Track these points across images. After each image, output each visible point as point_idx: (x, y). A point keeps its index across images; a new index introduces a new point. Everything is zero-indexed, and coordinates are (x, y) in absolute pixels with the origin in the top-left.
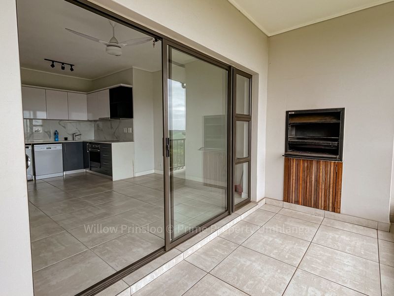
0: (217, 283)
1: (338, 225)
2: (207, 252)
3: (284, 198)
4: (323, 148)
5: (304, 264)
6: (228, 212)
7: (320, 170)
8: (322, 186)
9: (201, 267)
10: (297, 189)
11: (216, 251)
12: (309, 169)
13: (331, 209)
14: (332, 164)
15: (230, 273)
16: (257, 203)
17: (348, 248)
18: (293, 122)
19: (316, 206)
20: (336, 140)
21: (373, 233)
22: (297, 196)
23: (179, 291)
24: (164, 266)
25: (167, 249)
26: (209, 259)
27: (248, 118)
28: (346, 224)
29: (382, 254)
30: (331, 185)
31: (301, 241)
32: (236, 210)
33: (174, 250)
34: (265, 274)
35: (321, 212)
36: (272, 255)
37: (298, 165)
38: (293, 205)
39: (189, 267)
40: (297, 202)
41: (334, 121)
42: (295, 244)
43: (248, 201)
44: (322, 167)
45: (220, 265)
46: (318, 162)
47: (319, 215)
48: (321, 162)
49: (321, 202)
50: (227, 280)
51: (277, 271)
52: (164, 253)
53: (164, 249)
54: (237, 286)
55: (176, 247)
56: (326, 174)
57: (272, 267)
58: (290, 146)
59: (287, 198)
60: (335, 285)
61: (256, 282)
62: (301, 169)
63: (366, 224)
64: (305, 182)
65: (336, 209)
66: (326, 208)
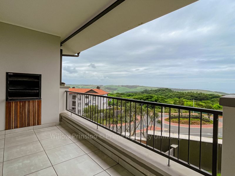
1: (42, 130)
3: (6, 128)
4: (31, 94)
7: (30, 105)
8: (31, 114)
10: (16, 119)
12: (24, 106)
13: (36, 124)
14: (37, 101)
18: (11, 79)
19: (29, 125)
20: (38, 89)
22: (16, 124)
28: (44, 128)
29: (63, 132)
30: (36, 112)
31: (34, 142)
35: (31, 127)
37: (16, 106)
40: (16, 127)
46: (29, 102)
47: (31, 130)
48: (31, 101)
49: (31, 122)
56: (33, 107)
58: (10, 94)
59: (8, 128)
62: (19, 106)
63: (52, 125)
64: (21, 114)
65: (39, 123)
66: (34, 125)
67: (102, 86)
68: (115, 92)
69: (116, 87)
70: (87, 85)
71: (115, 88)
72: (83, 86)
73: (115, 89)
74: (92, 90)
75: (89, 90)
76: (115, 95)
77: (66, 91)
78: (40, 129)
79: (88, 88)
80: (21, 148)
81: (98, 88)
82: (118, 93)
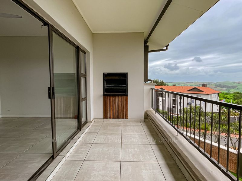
0: (91, 163)
1: (128, 124)
2: (77, 152)
3: (104, 117)
4: (120, 90)
5: (123, 142)
6: (79, 129)
7: (119, 100)
8: (120, 108)
9: (79, 159)
10: (110, 111)
11: (82, 150)
12: (115, 100)
13: (124, 118)
14: (124, 97)
15: (95, 156)
16: (91, 122)
17: (135, 131)
18: (106, 78)
19: (119, 118)
20: (125, 87)
21: (140, 124)
22: (110, 115)
23: (74, 174)
24: (58, 166)
25: (55, 157)
26: (81, 155)
27: (85, 76)
28: (131, 123)
29: (145, 130)
30: (124, 107)
31: (118, 134)
32: (82, 128)
33: (58, 157)
34: (110, 151)
35: (120, 120)
36: (109, 143)
37: (110, 99)
38: (108, 119)
39: (71, 163)
40: (110, 118)
41: (123, 78)
42: (116, 136)
43: (86, 122)
44: (120, 99)
45: (88, 155)
46: (118, 97)
47: (120, 121)
48: (117, 97)
49: (121, 115)
50: (96, 160)
51: (114, 148)
52: (53, 160)
53: (53, 158)
54: (101, 160)
55: (59, 155)
56: (122, 102)
57: (112, 147)
58: (106, 90)
59: (105, 117)
60: (136, 145)
61: (109, 155)
62: (111, 101)
63: (137, 121)
64: (113, 107)
65: (126, 117)
66: (122, 118)
67: (211, 83)
68: (232, 91)
69: (235, 84)
70: (190, 83)
71: (232, 85)
72: (186, 84)
73: (233, 87)
74: (195, 88)
75: (191, 88)
76: (232, 96)
77: (151, 88)
78: (127, 123)
79: (192, 86)
80: (107, 136)
81: (204, 85)
82: (238, 93)
